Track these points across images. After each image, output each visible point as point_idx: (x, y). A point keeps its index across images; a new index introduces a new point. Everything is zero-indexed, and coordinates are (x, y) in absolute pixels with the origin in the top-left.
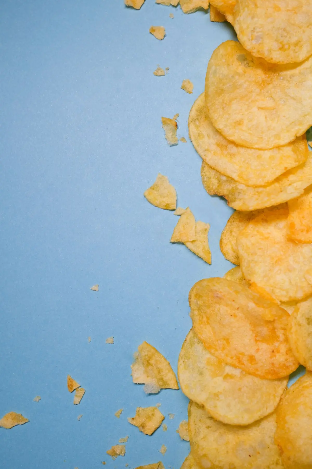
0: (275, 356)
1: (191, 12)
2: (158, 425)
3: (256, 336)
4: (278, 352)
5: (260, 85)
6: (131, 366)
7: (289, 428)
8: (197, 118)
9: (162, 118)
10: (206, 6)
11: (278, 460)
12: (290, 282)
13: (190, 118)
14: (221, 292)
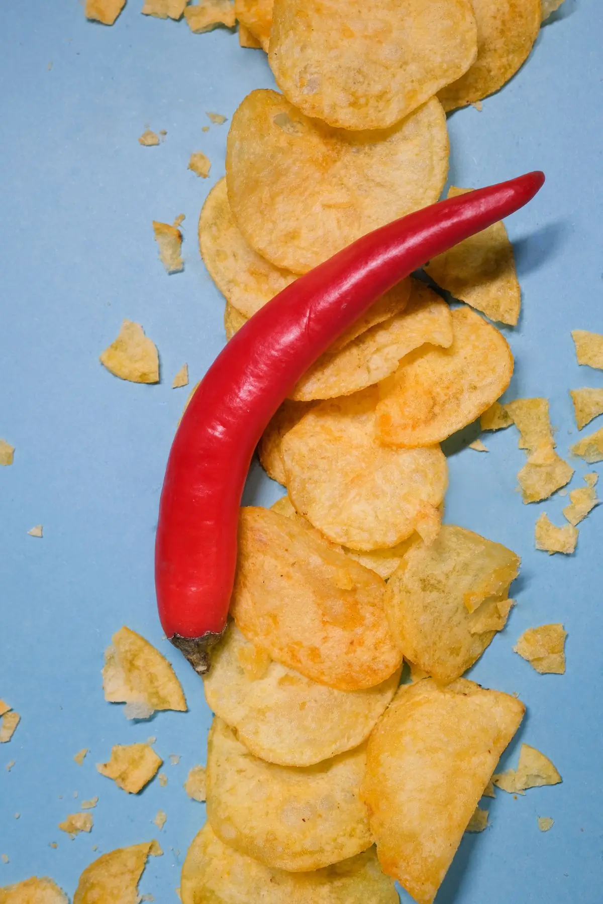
0: (355, 651)
1: (205, 30)
2: (150, 775)
3: (324, 615)
4: (361, 644)
5: (321, 165)
6: (102, 671)
7: (384, 775)
8: (214, 222)
9: (154, 222)
10: (229, 22)
11: (354, 829)
12: (377, 517)
13: (201, 222)
14: (266, 534)
